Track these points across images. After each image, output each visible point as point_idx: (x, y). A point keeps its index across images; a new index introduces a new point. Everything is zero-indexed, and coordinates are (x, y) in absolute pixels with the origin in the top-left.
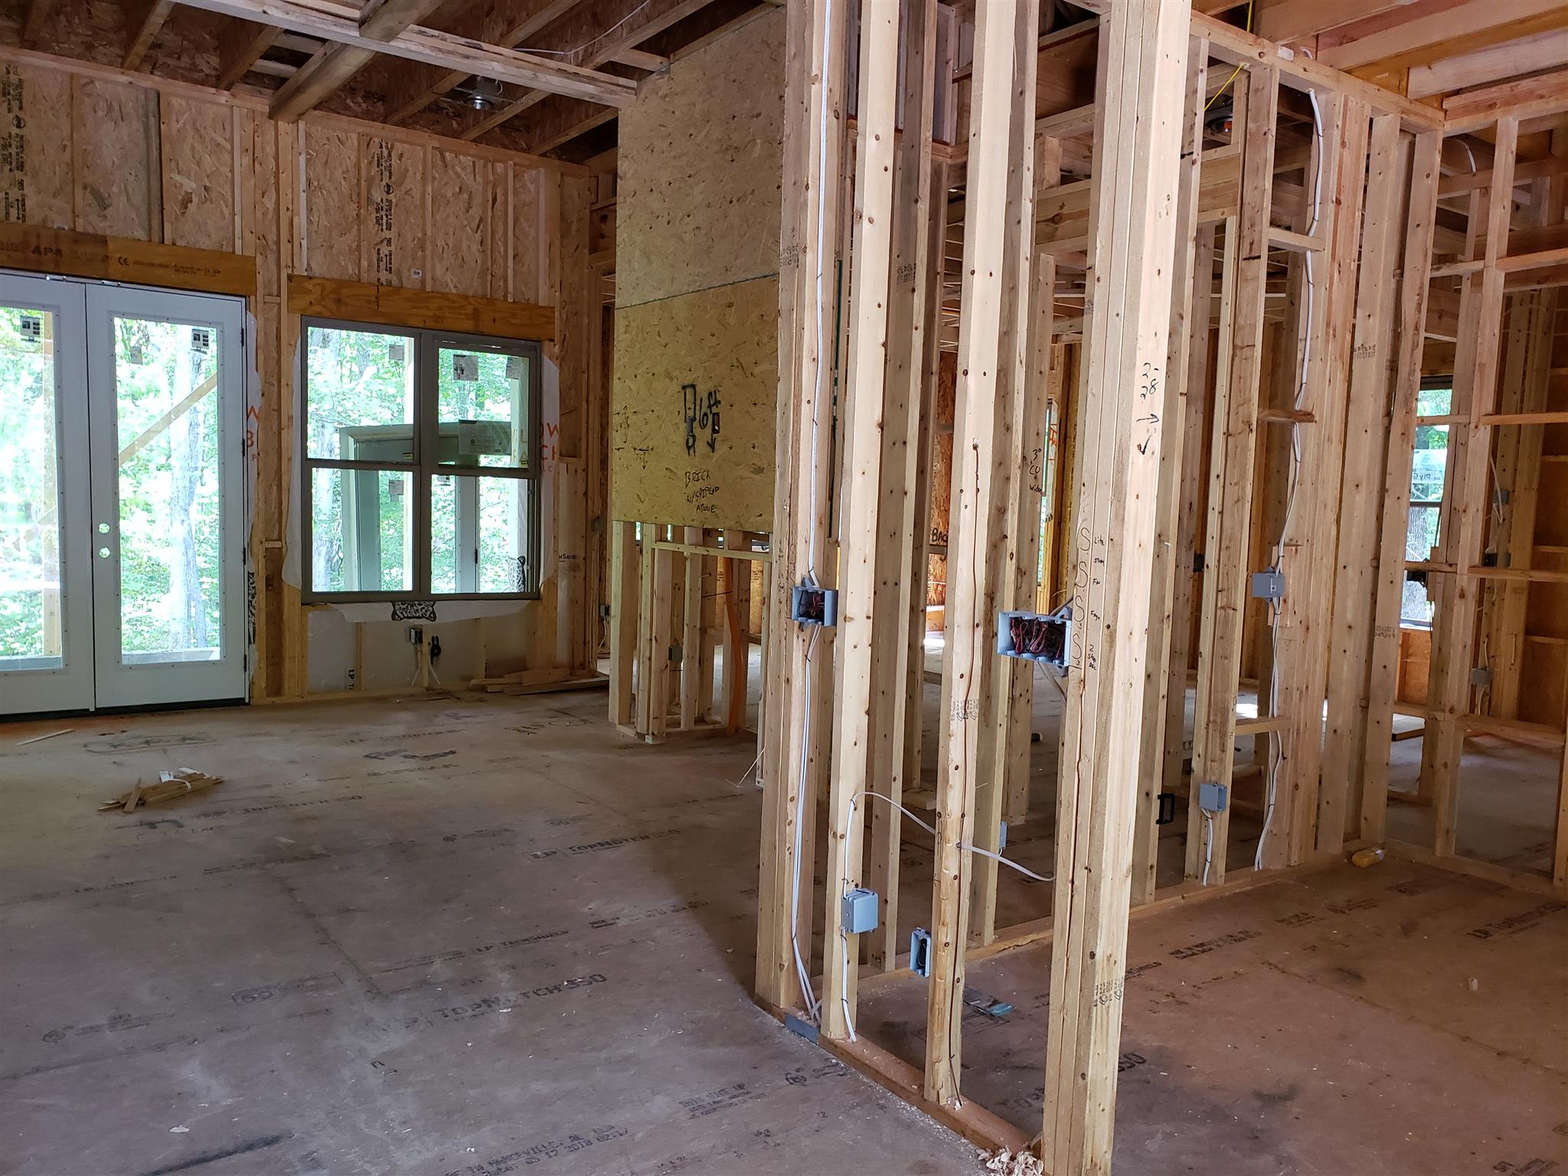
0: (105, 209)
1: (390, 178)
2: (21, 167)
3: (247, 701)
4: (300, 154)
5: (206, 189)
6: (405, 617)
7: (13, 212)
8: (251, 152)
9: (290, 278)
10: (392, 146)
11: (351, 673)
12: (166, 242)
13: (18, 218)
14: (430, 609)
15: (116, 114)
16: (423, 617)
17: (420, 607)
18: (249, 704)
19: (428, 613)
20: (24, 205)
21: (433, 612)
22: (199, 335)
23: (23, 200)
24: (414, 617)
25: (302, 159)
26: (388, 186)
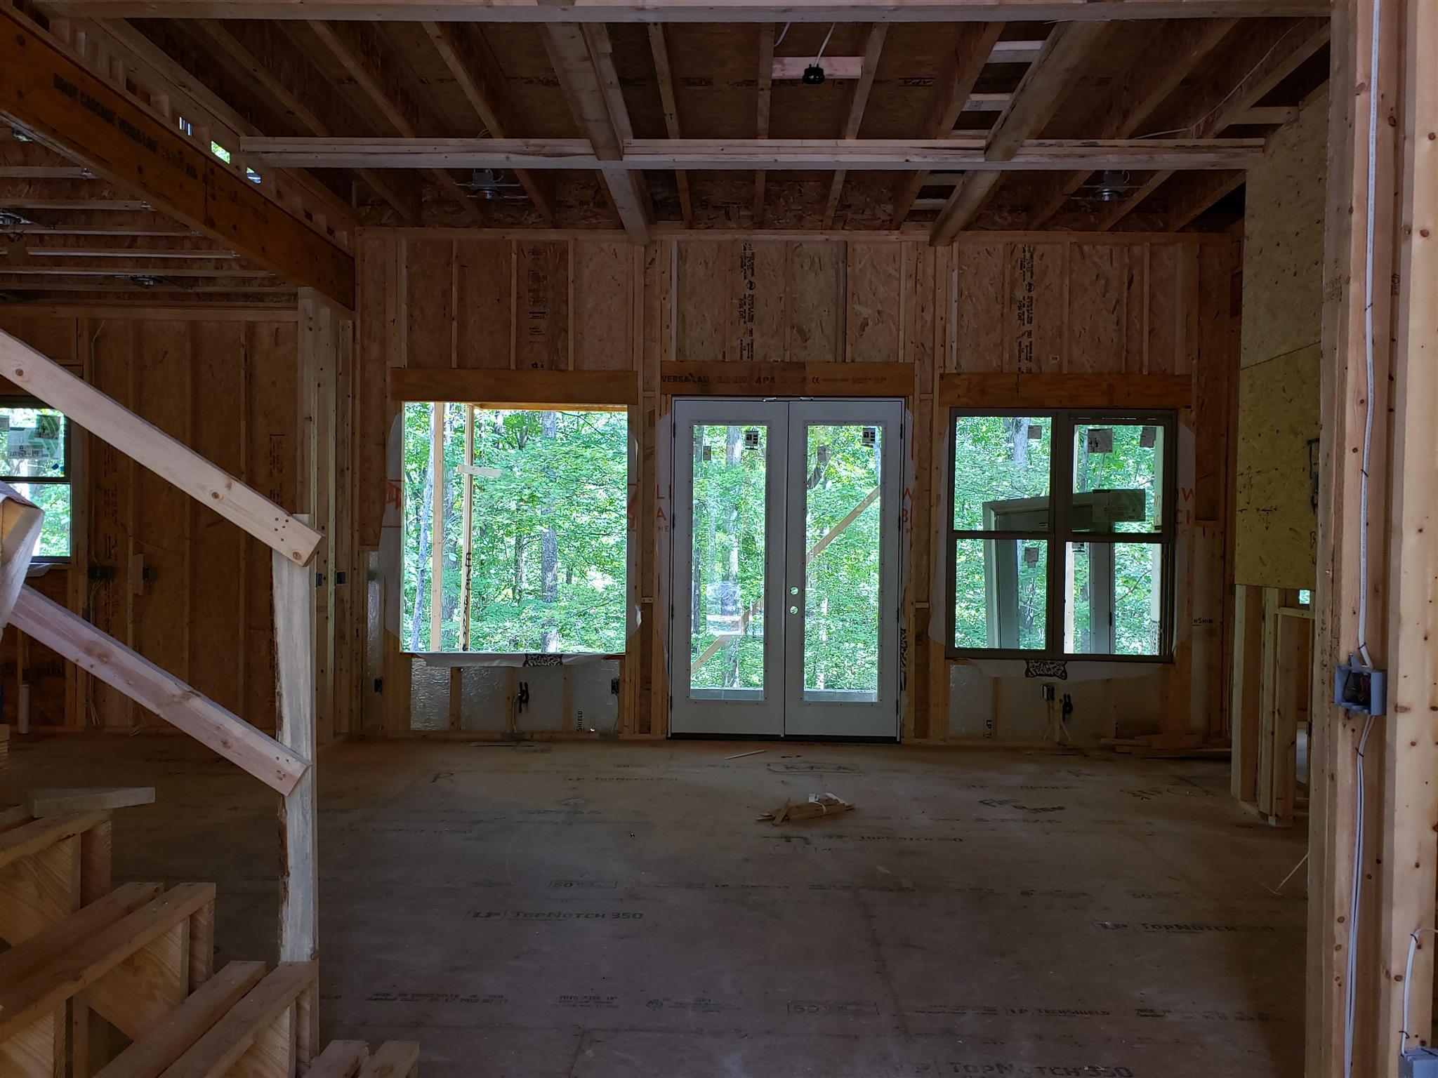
0: (806, 341)
1: (1032, 277)
2: (751, 319)
3: (898, 740)
4: (953, 271)
5: (879, 312)
6: (1037, 675)
7: (745, 353)
8: (914, 276)
9: (942, 377)
10: (1034, 249)
11: (989, 723)
12: (847, 361)
13: (748, 357)
14: (1062, 668)
15: (817, 266)
16: (1054, 675)
17: (1052, 666)
18: (900, 742)
19: (1060, 671)
20: (752, 347)
21: (1065, 671)
22: (868, 433)
23: (752, 344)
24: (1045, 675)
25: (955, 274)
26: (1030, 285)
